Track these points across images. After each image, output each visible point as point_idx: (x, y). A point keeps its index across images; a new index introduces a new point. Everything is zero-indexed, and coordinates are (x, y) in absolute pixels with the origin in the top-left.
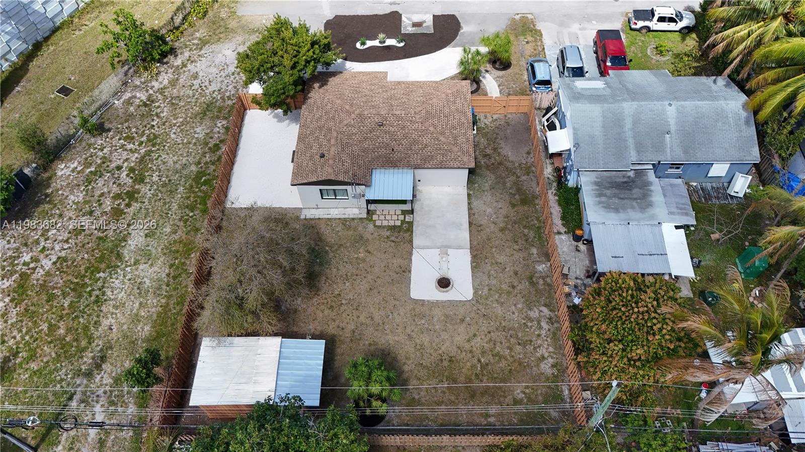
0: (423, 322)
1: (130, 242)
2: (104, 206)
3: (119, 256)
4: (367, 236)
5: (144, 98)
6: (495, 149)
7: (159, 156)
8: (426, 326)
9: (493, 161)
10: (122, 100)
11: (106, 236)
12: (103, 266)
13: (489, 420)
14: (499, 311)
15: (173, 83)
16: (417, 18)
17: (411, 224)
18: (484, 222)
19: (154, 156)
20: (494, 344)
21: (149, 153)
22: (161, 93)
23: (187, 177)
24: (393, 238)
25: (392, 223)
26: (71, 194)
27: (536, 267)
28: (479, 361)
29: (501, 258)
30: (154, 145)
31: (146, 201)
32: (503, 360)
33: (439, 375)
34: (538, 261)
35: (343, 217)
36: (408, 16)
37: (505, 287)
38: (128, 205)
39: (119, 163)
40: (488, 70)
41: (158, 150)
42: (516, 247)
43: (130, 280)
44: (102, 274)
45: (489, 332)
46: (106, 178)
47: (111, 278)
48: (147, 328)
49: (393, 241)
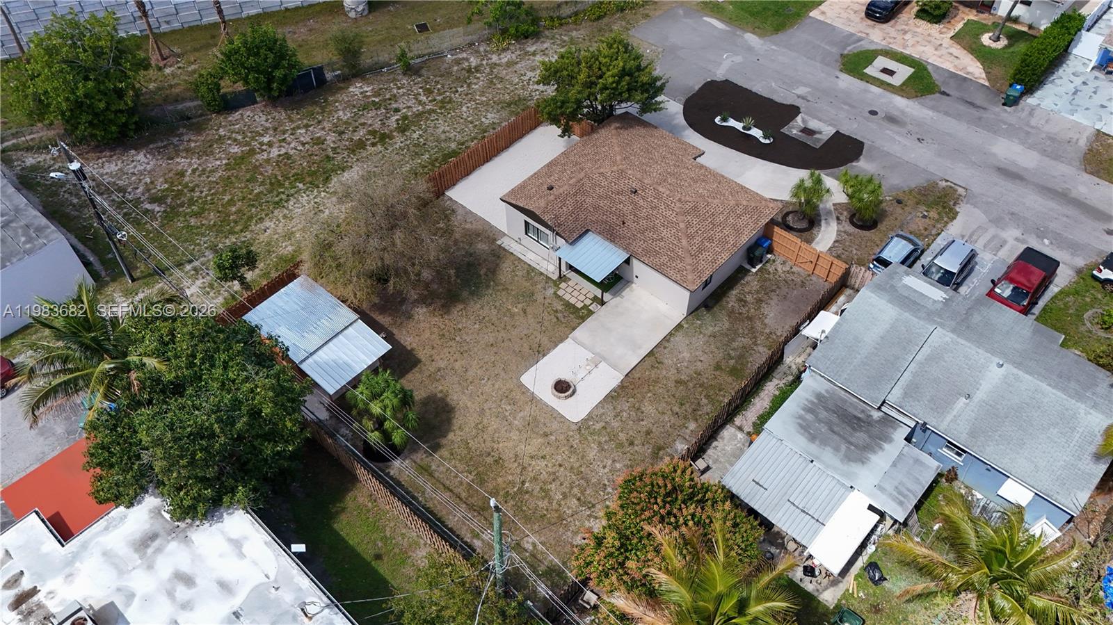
0: (508, 408)
1: (345, 174)
2: (356, 134)
3: (327, 180)
4: (539, 297)
5: (473, 65)
6: (759, 301)
7: (436, 119)
8: (507, 414)
9: (744, 310)
10: (455, 57)
11: (333, 158)
12: (308, 179)
13: (475, 541)
14: (592, 453)
15: (510, 64)
16: (813, 124)
17: (591, 313)
18: (668, 362)
19: (434, 116)
20: (554, 480)
21: (431, 112)
22: (491, 68)
23: (441, 149)
24: (559, 315)
25: (573, 301)
26: (343, 110)
27: (677, 442)
28: (523, 483)
29: (648, 408)
30: (441, 108)
31: (391, 149)
32: (546, 502)
33: (473, 466)
34: (685, 438)
35: (534, 265)
36: (806, 117)
37: (622, 436)
38: (373, 145)
39: (401, 106)
40: (841, 218)
41: (442, 113)
42: (676, 409)
43: (315, 203)
44: (301, 185)
45: (560, 465)
46: (379, 113)
47: (304, 193)
48: (290, 248)
49: (557, 318)
